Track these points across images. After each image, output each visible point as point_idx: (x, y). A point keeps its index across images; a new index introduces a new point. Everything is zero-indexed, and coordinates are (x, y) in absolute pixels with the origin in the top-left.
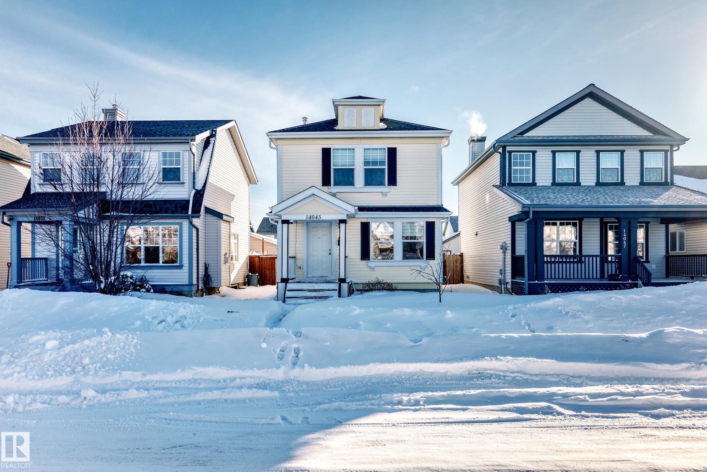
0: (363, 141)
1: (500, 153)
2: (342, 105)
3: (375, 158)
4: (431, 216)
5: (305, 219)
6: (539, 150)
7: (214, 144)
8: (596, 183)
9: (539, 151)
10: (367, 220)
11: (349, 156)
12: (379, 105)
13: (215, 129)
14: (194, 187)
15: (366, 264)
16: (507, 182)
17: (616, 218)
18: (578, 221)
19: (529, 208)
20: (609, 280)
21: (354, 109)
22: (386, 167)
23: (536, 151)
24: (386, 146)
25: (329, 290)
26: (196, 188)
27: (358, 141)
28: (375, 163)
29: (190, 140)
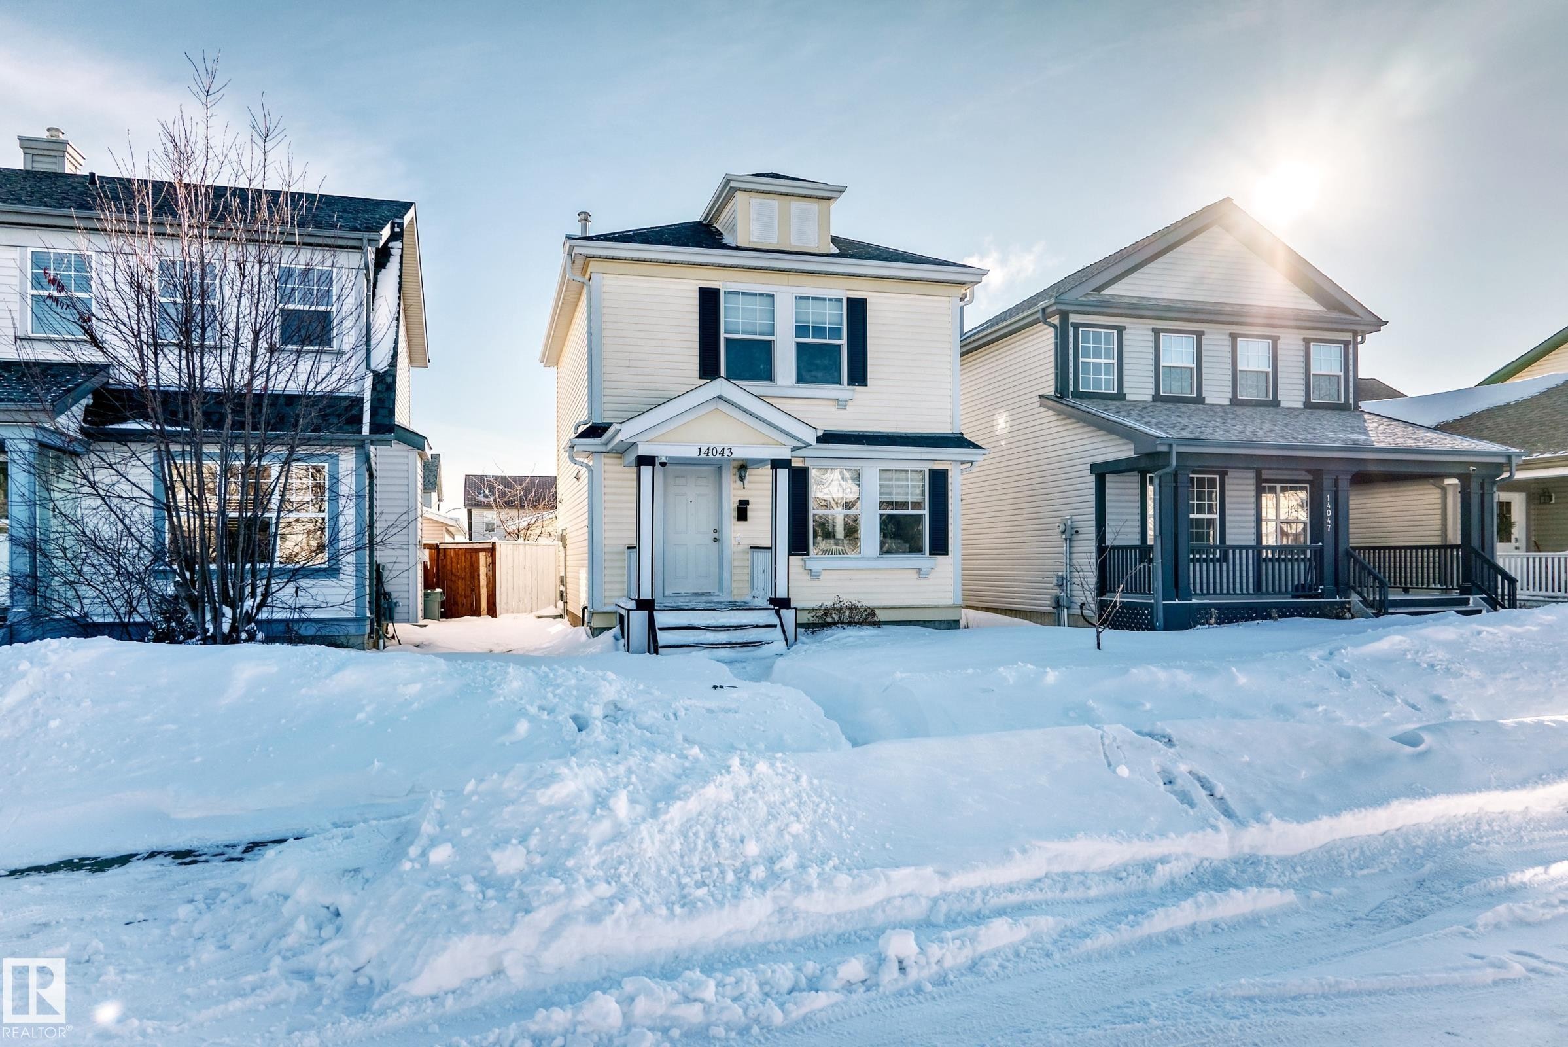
0: (793, 278)
1: (1054, 326)
2: (745, 190)
3: (819, 319)
4: (939, 457)
5: (696, 455)
6: (1132, 326)
7: (402, 256)
8: (1231, 400)
9: (1131, 328)
10: (803, 462)
11: (760, 310)
12: (829, 199)
13: (397, 220)
14: (368, 366)
15: (801, 563)
16: (1071, 388)
17: (1309, 471)
18: (1217, 477)
19: (1170, 445)
20: (1293, 597)
21: (774, 203)
22: (844, 342)
23: (1124, 328)
24: (844, 295)
25: (757, 626)
26: (373, 367)
27: (784, 277)
28: (819, 331)
29: (365, 241)
